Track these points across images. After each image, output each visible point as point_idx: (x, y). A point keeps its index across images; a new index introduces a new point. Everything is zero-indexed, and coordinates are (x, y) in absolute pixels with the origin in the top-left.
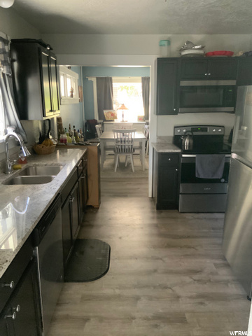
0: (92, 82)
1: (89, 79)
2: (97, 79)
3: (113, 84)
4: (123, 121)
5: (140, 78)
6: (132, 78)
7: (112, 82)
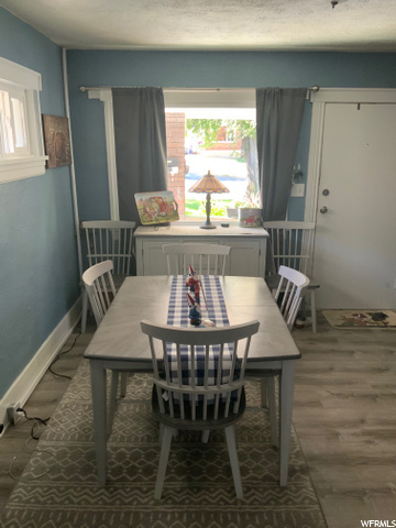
0: (100, 104)
1: (92, 95)
2: (116, 93)
3: (168, 110)
4: (208, 225)
5: (252, 92)
6: (224, 91)
7: (162, 107)
